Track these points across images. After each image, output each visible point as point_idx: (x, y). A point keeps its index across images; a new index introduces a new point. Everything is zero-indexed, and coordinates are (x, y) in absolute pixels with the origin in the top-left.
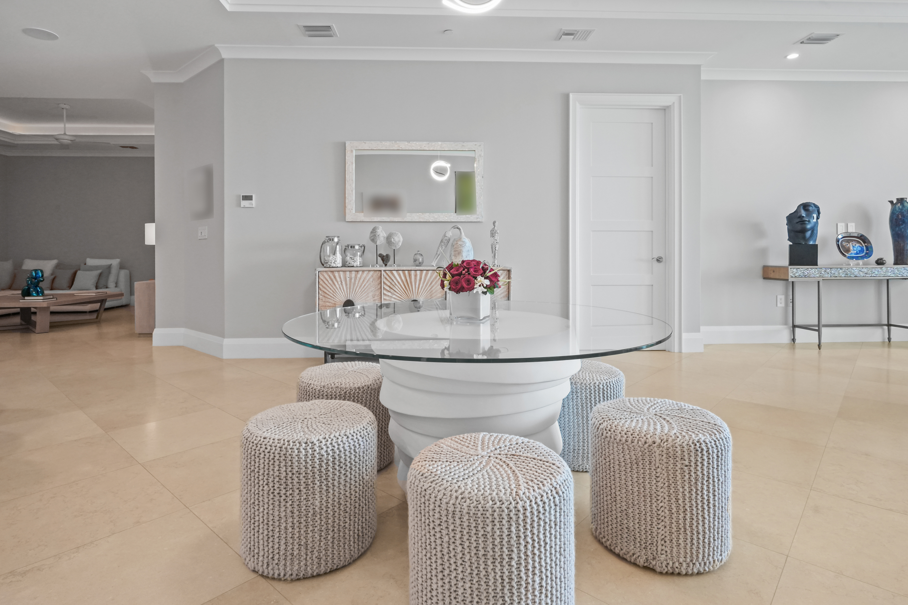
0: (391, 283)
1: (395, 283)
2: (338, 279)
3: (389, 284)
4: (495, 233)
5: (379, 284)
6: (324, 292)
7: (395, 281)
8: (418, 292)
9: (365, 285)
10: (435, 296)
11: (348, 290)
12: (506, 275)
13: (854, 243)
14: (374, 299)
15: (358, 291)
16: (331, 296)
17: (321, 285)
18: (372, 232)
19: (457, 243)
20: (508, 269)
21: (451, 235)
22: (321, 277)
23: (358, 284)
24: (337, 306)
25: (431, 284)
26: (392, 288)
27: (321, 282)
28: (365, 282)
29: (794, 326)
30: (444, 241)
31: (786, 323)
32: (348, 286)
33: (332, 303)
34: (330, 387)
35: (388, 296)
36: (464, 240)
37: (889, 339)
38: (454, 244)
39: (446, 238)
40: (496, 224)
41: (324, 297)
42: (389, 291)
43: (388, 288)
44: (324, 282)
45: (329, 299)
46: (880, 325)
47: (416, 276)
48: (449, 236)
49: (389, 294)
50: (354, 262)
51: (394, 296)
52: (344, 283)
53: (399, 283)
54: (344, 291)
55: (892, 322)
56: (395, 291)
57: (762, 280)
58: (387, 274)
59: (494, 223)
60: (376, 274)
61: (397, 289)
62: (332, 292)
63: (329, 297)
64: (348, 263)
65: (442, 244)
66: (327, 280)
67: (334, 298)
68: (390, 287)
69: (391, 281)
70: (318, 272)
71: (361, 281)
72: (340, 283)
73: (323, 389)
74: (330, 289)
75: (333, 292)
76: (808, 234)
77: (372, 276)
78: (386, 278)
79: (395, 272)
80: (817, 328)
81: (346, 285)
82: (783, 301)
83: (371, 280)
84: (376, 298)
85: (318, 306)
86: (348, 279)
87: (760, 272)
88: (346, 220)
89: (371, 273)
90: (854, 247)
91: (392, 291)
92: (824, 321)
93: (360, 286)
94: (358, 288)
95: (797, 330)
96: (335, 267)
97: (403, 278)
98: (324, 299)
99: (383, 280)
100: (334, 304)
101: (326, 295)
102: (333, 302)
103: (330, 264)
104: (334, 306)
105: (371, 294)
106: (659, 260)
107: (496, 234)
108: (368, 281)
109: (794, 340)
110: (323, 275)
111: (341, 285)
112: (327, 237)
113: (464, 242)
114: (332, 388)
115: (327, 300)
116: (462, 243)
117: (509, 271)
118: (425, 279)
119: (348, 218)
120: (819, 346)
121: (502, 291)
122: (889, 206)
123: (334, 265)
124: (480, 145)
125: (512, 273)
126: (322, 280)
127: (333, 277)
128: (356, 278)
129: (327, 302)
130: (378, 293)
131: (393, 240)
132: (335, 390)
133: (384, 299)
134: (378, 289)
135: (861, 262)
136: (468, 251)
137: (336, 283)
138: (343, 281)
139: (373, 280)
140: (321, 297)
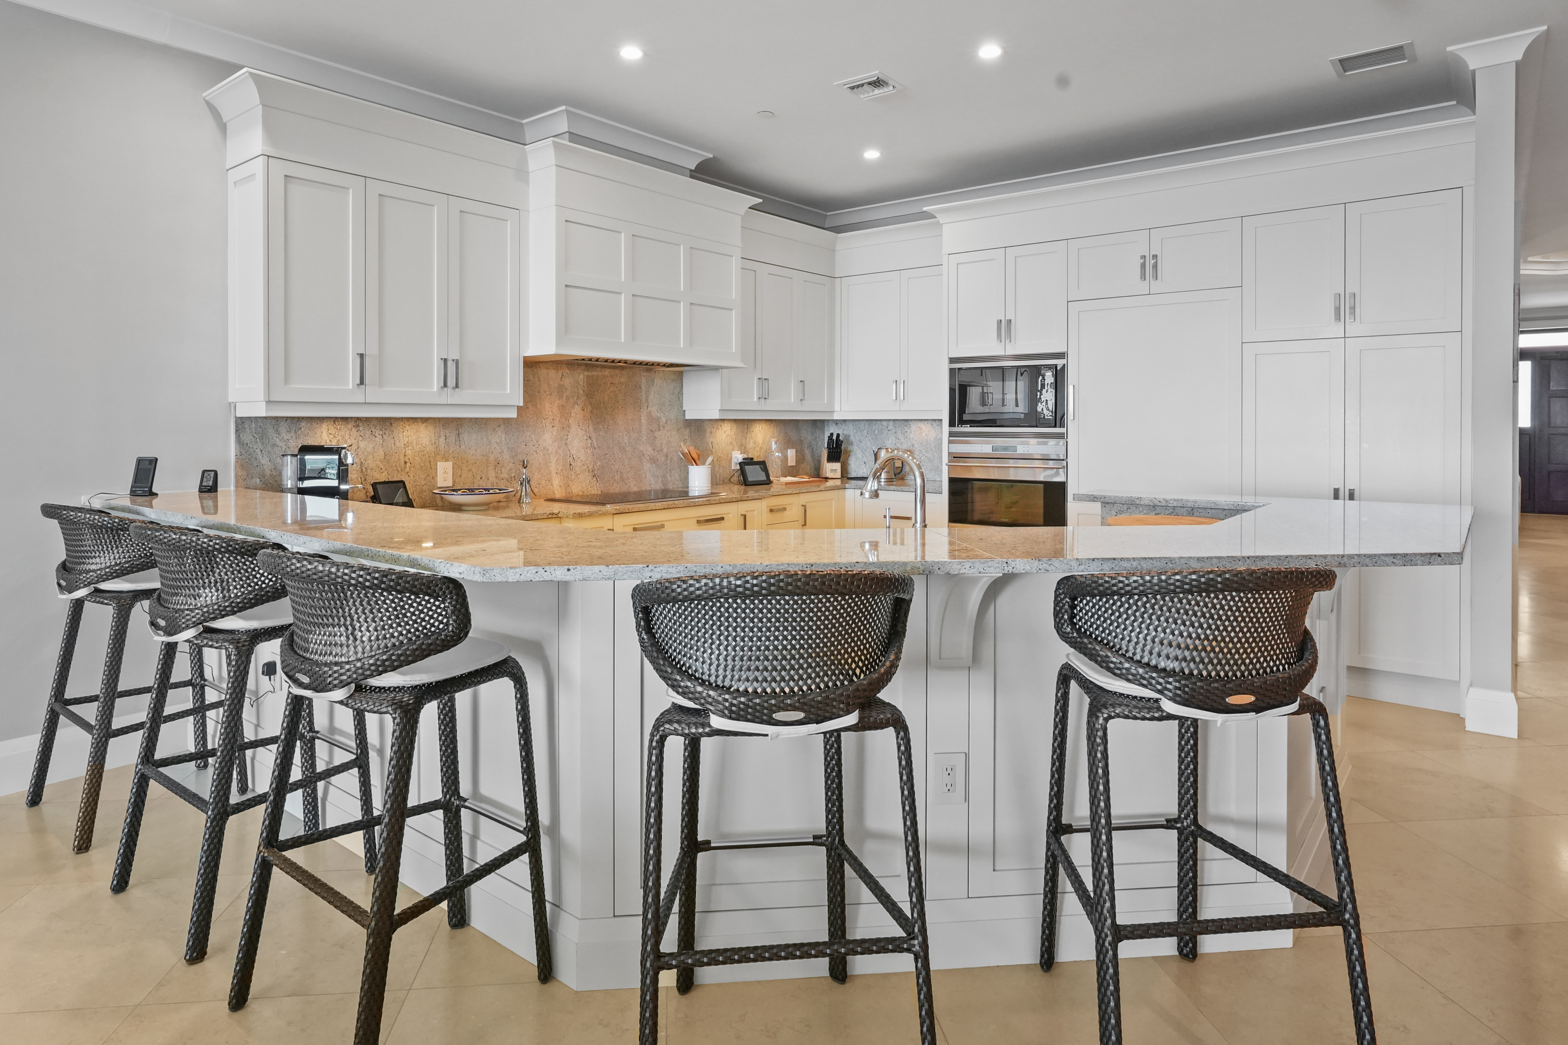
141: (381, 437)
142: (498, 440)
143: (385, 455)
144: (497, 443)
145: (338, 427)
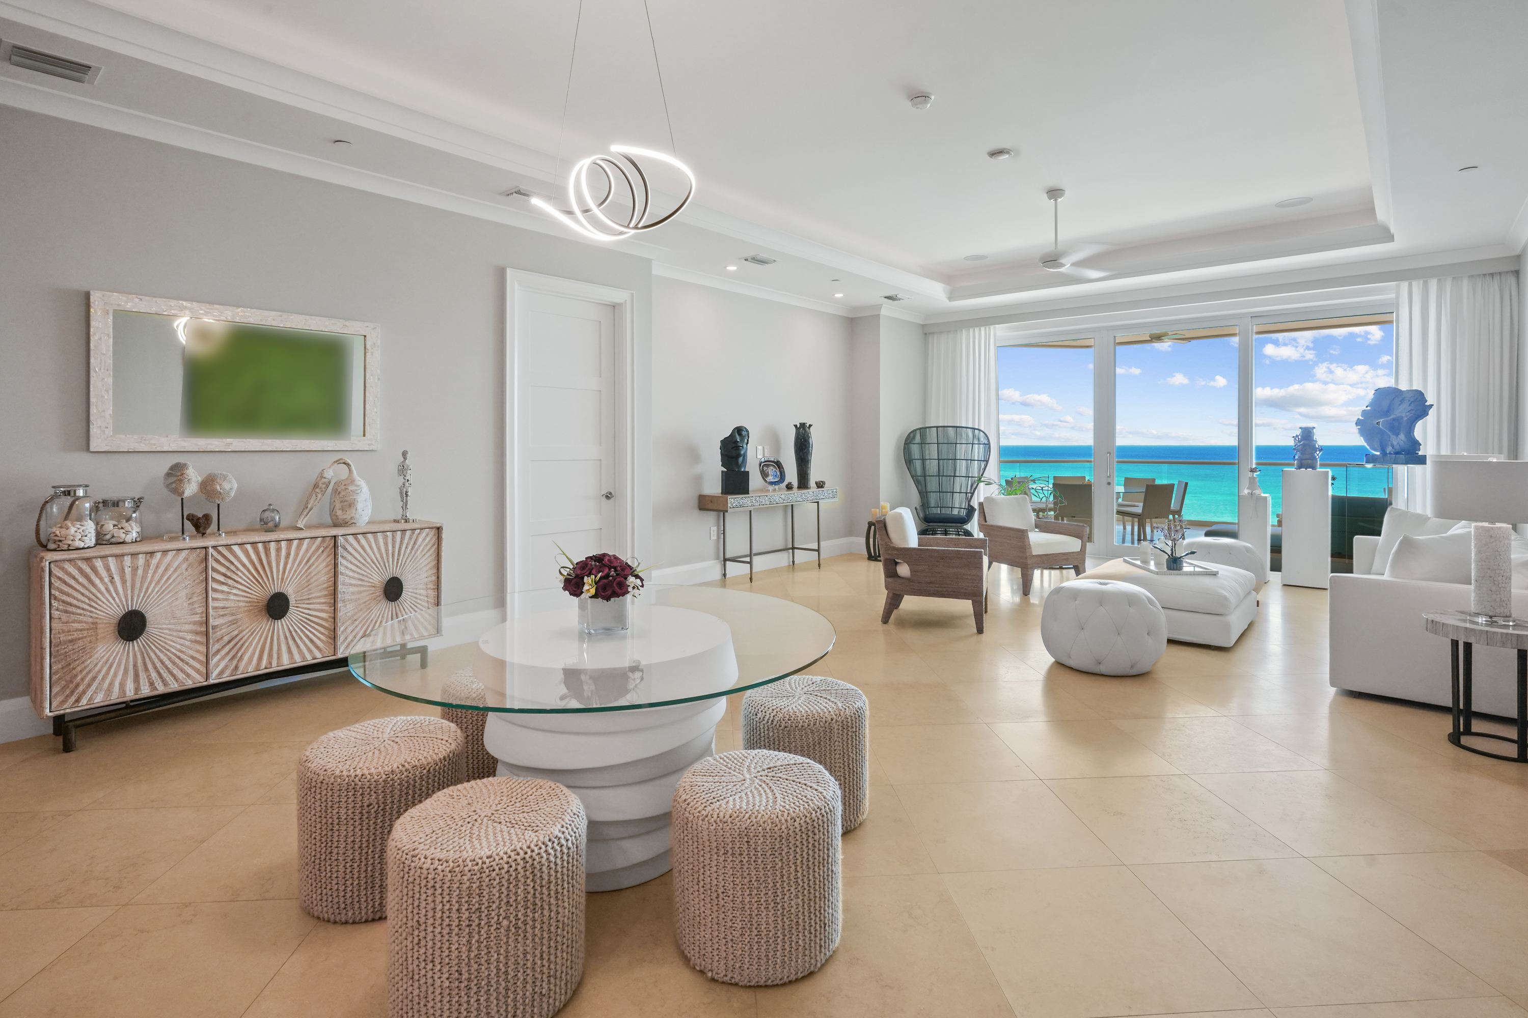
0: (228, 568)
1: (236, 566)
2: (104, 573)
3: (223, 570)
4: (407, 470)
5: (201, 573)
6: (63, 602)
7: (236, 563)
8: (282, 579)
9: (169, 578)
10: (315, 581)
11: (129, 592)
12: (435, 535)
13: (772, 468)
14: (191, 601)
15: (153, 591)
16: (83, 609)
17: (58, 589)
18: (168, 475)
19: (346, 489)
20: (438, 525)
21: (332, 474)
22: (56, 571)
23: (153, 576)
24: (99, 626)
25: (308, 561)
26: (229, 578)
27: (57, 583)
28: (170, 573)
29: (725, 560)
30: (320, 485)
31: (717, 558)
32: (129, 584)
33: (86, 622)
34: (404, 769)
35: (222, 592)
36: (358, 483)
37: (793, 562)
38: (339, 490)
39: (324, 480)
40: (408, 456)
41: (66, 612)
42: (223, 583)
43: (221, 578)
44: (65, 583)
45: (81, 615)
46: (786, 549)
47: (278, 550)
48: (330, 477)
49: (225, 588)
50: (127, 533)
51: (234, 591)
52: (117, 579)
53: (244, 566)
54: (117, 594)
55: (796, 546)
56: (237, 582)
57: (697, 511)
58: (220, 553)
59: (404, 454)
60: (195, 555)
61: (241, 577)
62: (87, 601)
63: (79, 611)
64: (108, 537)
65: (317, 490)
66: (74, 578)
67: (91, 612)
68: (225, 575)
69: (228, 564)
70: (47, 563)
71: (160, 571)
72: (106, 580)
73: (391, 776)
74: (83, 594)
75: (89, 599)
76: (741, 459)
77: (186, 559)
78: (217, 561)
79: (236, 548)
80: (748, 559)
81: (124, 582)
82: (715, 533)
83: (184, 566)
84: (195, 599)
85: (48, 635)
86: (128, 571)
87: (695, 502)
88: (92, 449)
89: (184, 554)
90: (771, 471)
91: (230, 582)
92: (754, 551)
93: (159, 581)
94: (153, 585)
95: (728, 563)
96: (83, 548)
97: (253, 557)
98: (64, 617)
99: (211, 563)
100: (93, 623)
101: (70, 609)
102: (90, 620)
103: (70, 542)
104: (93, 628)
105: (183, 594)
106: (608, 496)
107: (409, 471)
108: (175, 570)
109: (725, 575)
110: (63, 569)
111: (109, 584)
112: (54, 487)
113: (357, 486)
114: (406, 770)
115: (73, 617)
116: (355, 488)
117: (439, 529)
118: (297, 554)
119: (96, 444)
120: (751, 579)
121: (429, 560)
122: (794, 430)
123: (82, 545)
124: (375, 328)
125: (444, 531)
126: (59, 578)
127: (88, 570)
128: (149, 566)
129: (74, 621)
130: (200, 588)
131: (218, 488)
132: (412, 772)
133: (213, 599)
134: (199, 583)
135: (777, 487)
136: (366, 500)
137: (97, 581)
138: (115, 576)
139: (190, 565)
140: (56, 614)
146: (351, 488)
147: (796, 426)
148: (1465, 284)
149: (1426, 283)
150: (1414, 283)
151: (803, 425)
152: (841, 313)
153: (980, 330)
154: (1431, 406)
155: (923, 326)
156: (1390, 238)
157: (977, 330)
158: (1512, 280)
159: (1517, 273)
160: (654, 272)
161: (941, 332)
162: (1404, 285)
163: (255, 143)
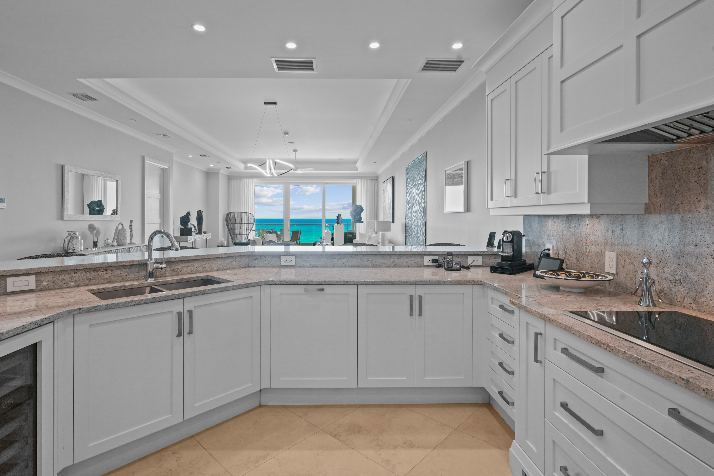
4: (132, 226)
13: (193, 227)
21: (119, 228)
39: (118, 230)
59: (131, 221)
65: (116, 233)
76: (189, 223)
122: (197, 213)
141: (573, 228)
142: (661, 238)
143: (576, 241)
144: (660, 241)
145: (555, 221)
146: (125, 232)
147: (197, 211)
148: (368, 181)
149: (362, 180)
150: (360, 179)
151: (200, 211)
152: (205, 170)
153: (249, 179)
154: (364, 209)
155: (228, 176)
156: (358, 170)
157: (248, 179)
158: (376, 181)
159: (377, 180)
160: (174, 159)
161: (235, 179)
162: (358, 180)
163: (104, 117)
